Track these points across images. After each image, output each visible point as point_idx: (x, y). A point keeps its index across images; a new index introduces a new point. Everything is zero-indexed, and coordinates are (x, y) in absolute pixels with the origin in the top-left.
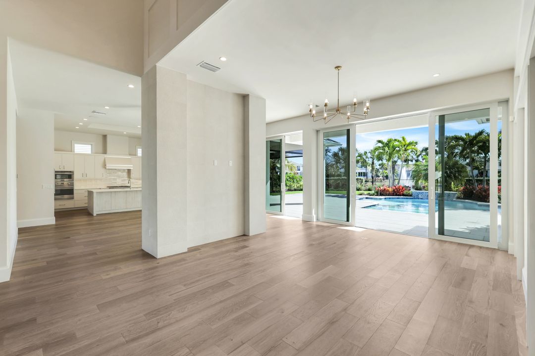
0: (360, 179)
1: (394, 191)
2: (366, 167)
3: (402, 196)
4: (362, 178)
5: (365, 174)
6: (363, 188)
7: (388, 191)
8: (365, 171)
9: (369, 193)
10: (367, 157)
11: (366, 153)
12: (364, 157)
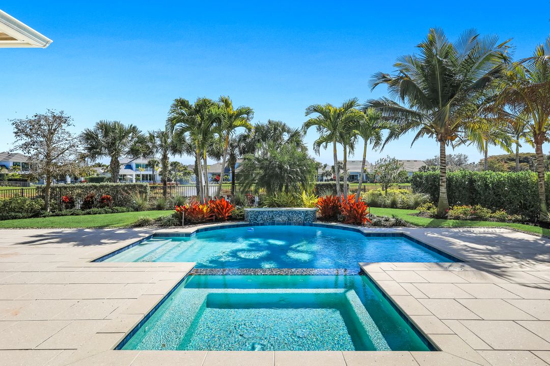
0: (141, 186)
1: (212, 211)
2: (153, 167)
3: (228, 220)
4: (145, 184)
5: (151, 178)
6: (147, 204)
7: (201, 211)
8: (151, 173)
9: (160, 220)
10: (154, 146)
11: (152, 137)
12: (150, 144)
